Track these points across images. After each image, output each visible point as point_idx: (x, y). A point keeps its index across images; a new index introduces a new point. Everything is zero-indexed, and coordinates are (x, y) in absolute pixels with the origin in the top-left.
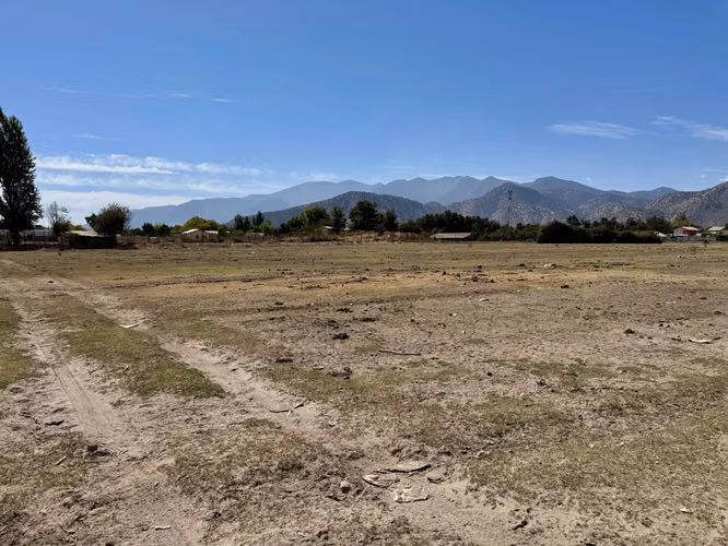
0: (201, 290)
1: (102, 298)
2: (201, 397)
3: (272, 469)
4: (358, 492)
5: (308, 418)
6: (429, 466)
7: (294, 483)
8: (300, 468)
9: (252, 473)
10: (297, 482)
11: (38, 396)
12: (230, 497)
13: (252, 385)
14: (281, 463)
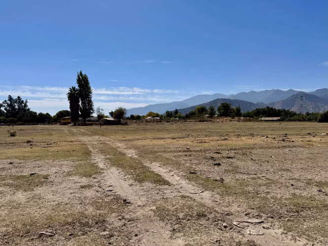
0: (156, 142)
1: (119, 145)
2: (162, 185)
3: (194, 215)
4: (231, 229)
5: (206, 197)
6: (263, 222)
7: (203, 221)
8: (205, 216)
9: (186, 215)
10: (204, 221)
11: (102, 180)
12: (178, 224)
13: (181, 182)
14: (197, 213)
